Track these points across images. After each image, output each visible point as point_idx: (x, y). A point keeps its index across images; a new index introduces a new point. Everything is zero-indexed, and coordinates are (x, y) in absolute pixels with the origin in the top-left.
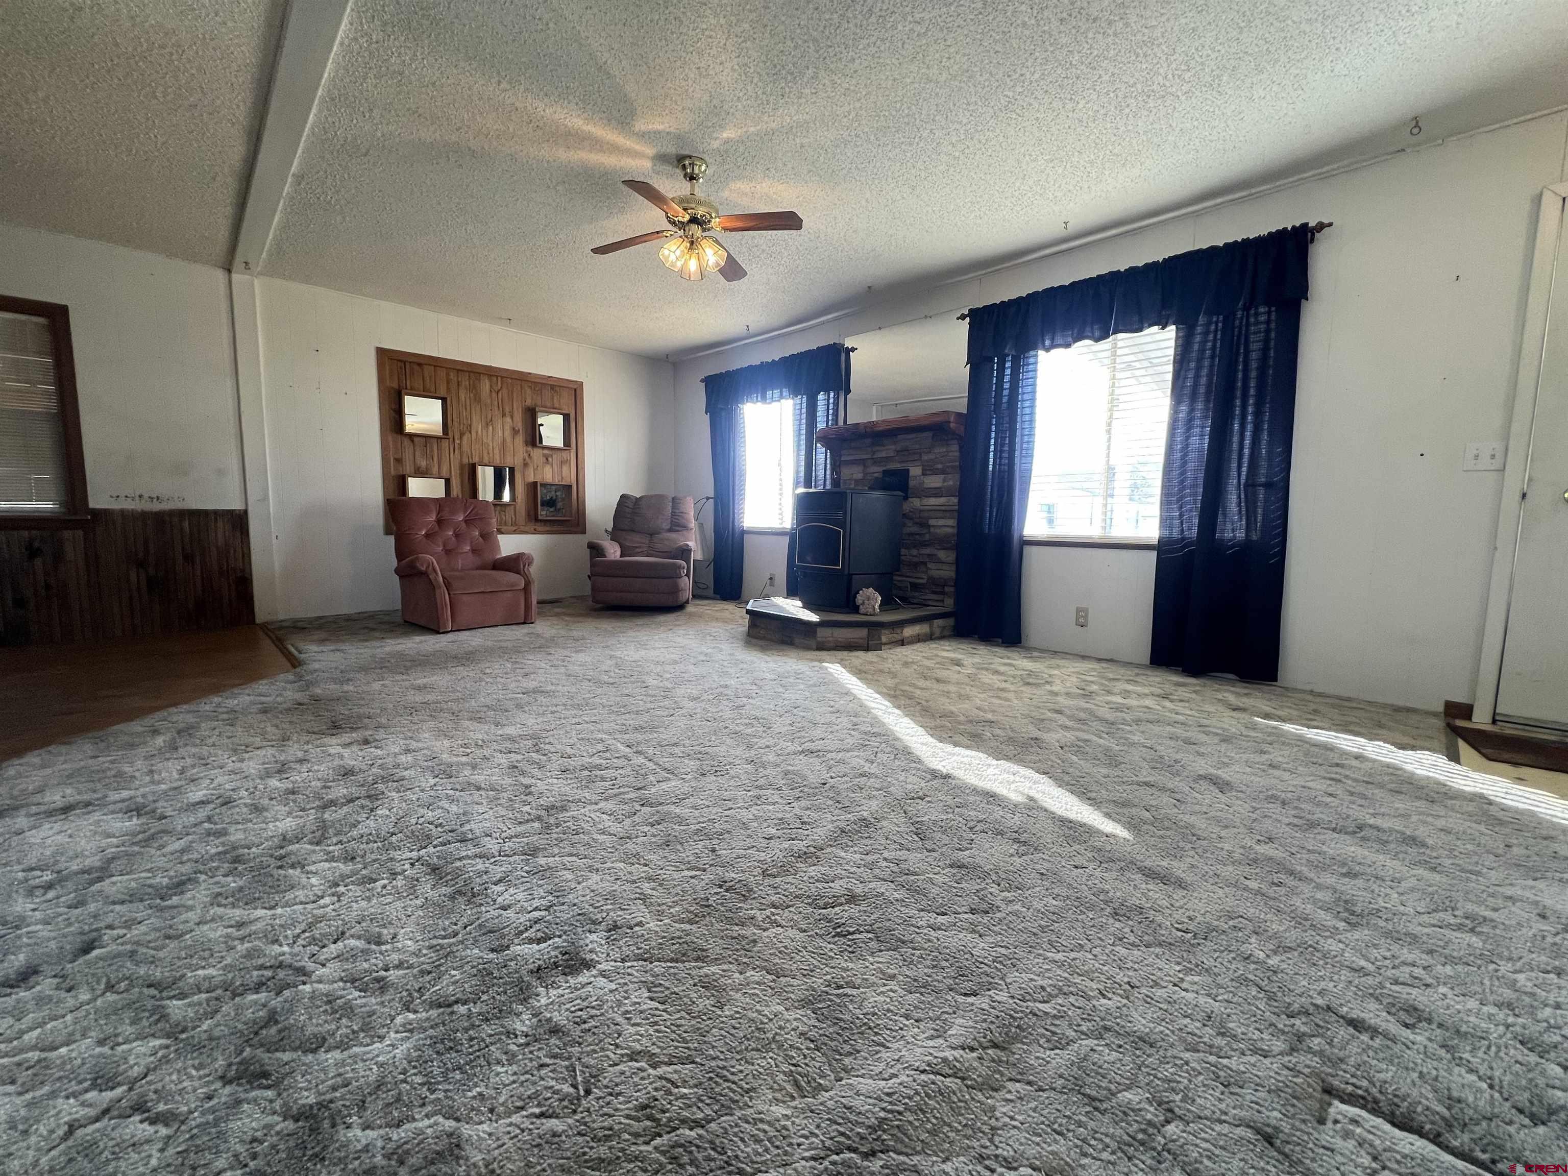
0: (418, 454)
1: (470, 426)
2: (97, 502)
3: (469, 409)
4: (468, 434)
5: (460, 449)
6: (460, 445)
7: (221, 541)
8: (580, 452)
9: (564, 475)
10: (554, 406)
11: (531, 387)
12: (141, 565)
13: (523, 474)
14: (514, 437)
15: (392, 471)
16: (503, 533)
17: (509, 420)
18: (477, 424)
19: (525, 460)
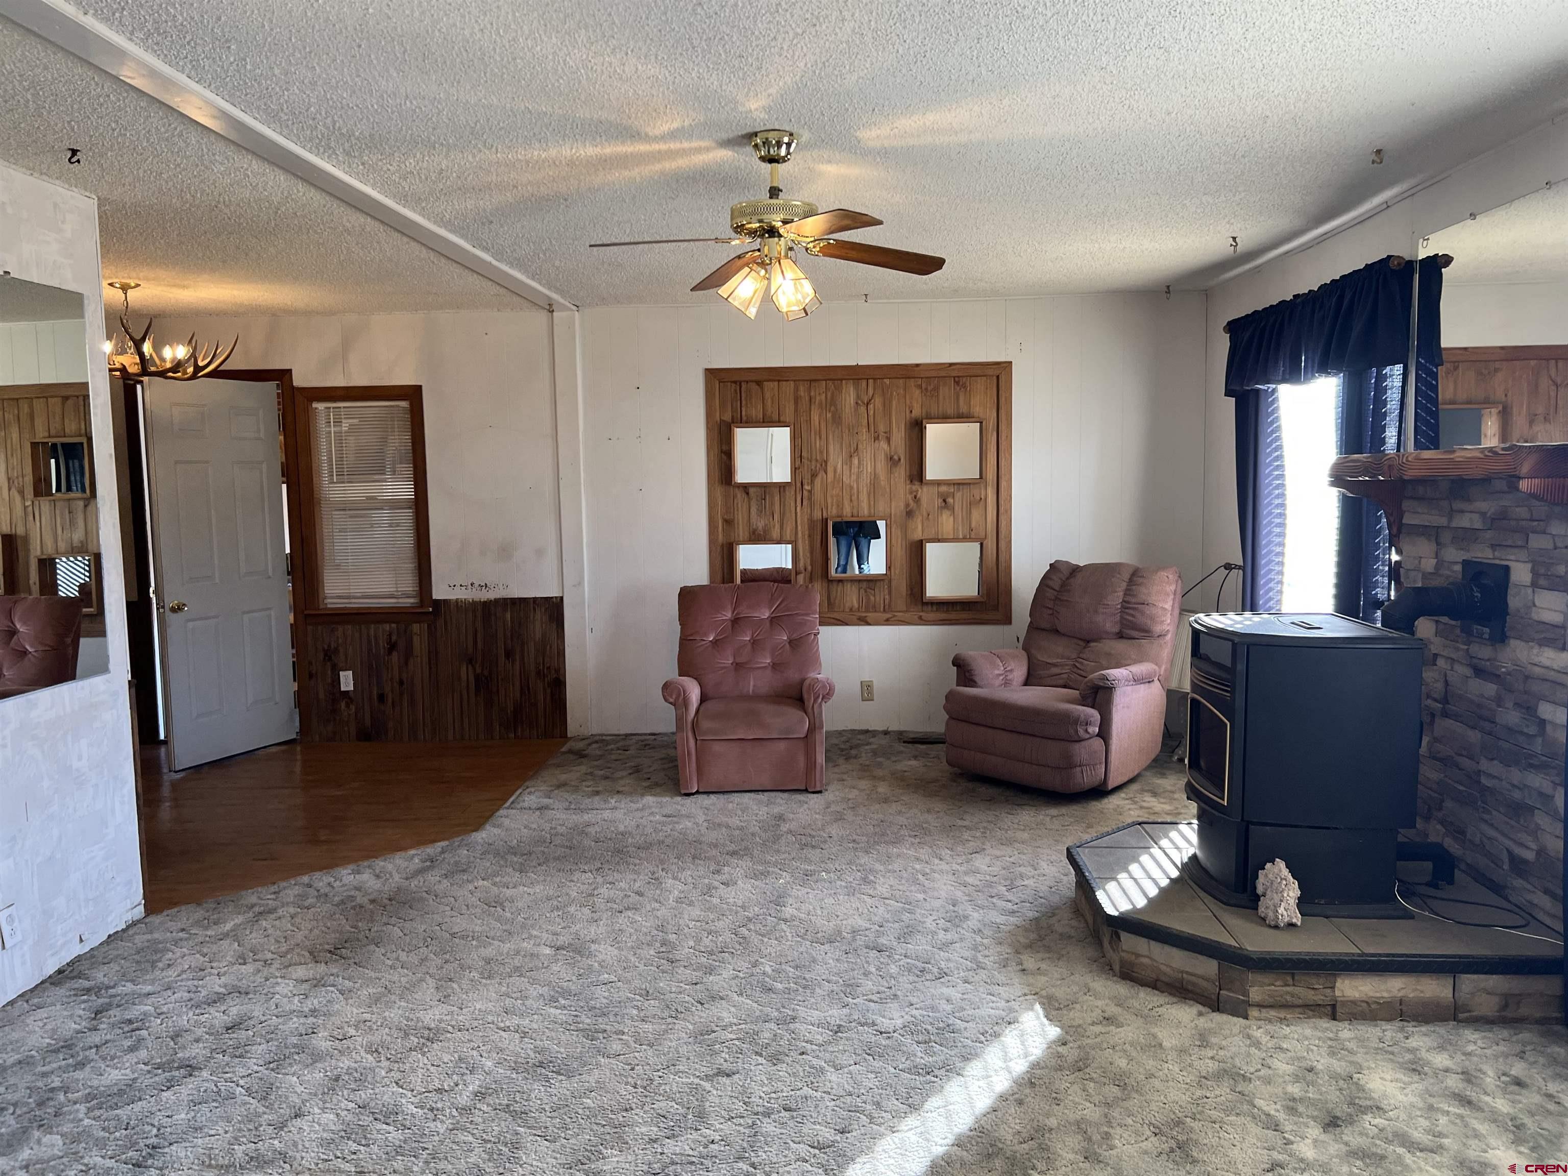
0: (754, 510)
1: (826, 462)
2: (440, 592)
3: (824, 436)
4: (822, 473)
5: (810, 499)
6: (810, 492)
7: (538, 635)
8: (1003, 484)
9: (973, 525)
10: (964, 409)
11: (920, 387)
12: (471, 661)
13: (905, 529)
14: (891, 472)
15: (720, 538)
16: (868, 624)
17: (883, 445)
18: (836, 459)
19: (907, 505)
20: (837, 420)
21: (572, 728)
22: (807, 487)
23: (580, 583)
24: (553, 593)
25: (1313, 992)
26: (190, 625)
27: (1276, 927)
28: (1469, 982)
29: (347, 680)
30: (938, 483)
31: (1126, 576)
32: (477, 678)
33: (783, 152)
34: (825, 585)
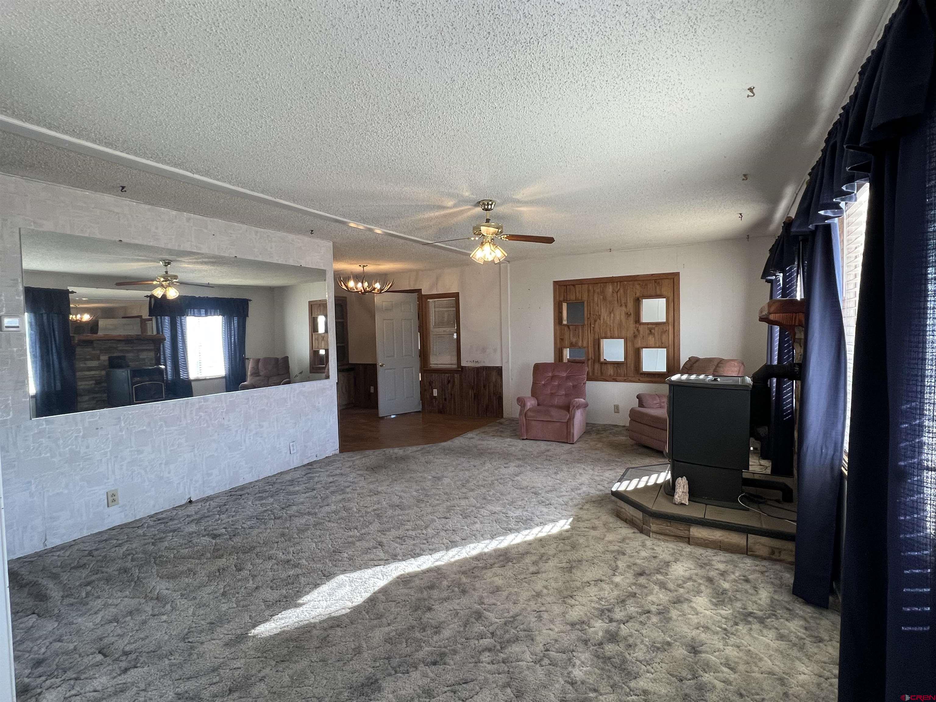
0: (571, 336)
1: (600, 315)
2: (463, 364)
3: (599, 306)
4: (598, 320)
5: (594, 330)
6: (594, 328)
7: (494, 380)
8: (676, 324)
9: (663, 341)
10: (658, 293)
11: (639, 284)
12: (473, 388)
13: (633, 344)
14: (627, 319)
15: (558, 346)
16: (617, 381)
17: (624, 308)
18: (604, 314)
19: (634, 333)
20: (605, 299)
21: (505, 415)
22: (593, 326)
23: (508, 362)
24: (498, 365)
25: (679, 531)
26: (386, 371)
27: (675, 504)
28: (752, 538)
29: (435, 393)
30: (648, 324)
31: (716, 363)
32: (474, 394)
33: (490, 207)
34: (599, 365)
